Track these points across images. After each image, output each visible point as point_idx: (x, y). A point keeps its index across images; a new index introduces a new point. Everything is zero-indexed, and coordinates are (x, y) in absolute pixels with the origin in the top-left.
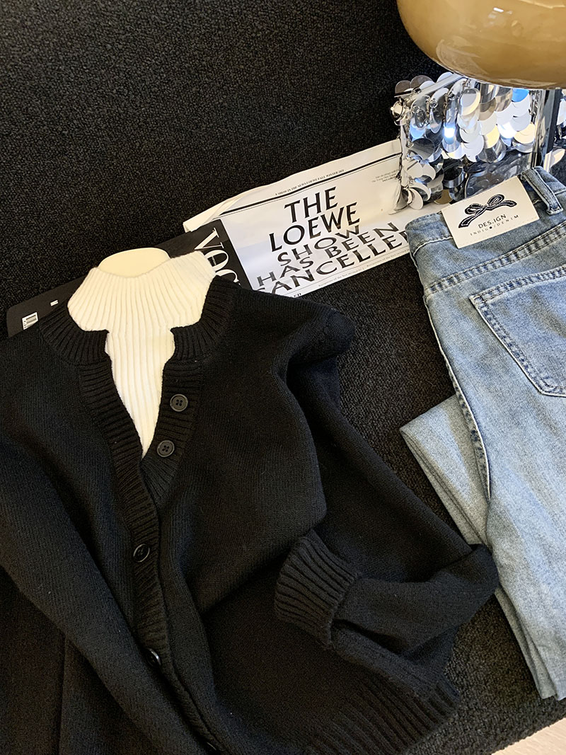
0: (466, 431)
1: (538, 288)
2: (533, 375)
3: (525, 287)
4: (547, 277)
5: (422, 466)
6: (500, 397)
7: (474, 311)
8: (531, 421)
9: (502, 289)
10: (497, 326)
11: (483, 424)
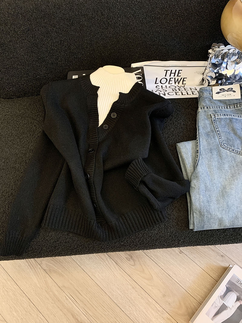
0: (195, 150)
1: (232, 118)
2: (221, 141)
3: (229, 117)
4: (236, 116)
5: (179, 155)
6: (209, 144)
7: (211, 119)
8: (215, 153)
9: (222, 115)
10: (216, 125)
11: (201, 149)
